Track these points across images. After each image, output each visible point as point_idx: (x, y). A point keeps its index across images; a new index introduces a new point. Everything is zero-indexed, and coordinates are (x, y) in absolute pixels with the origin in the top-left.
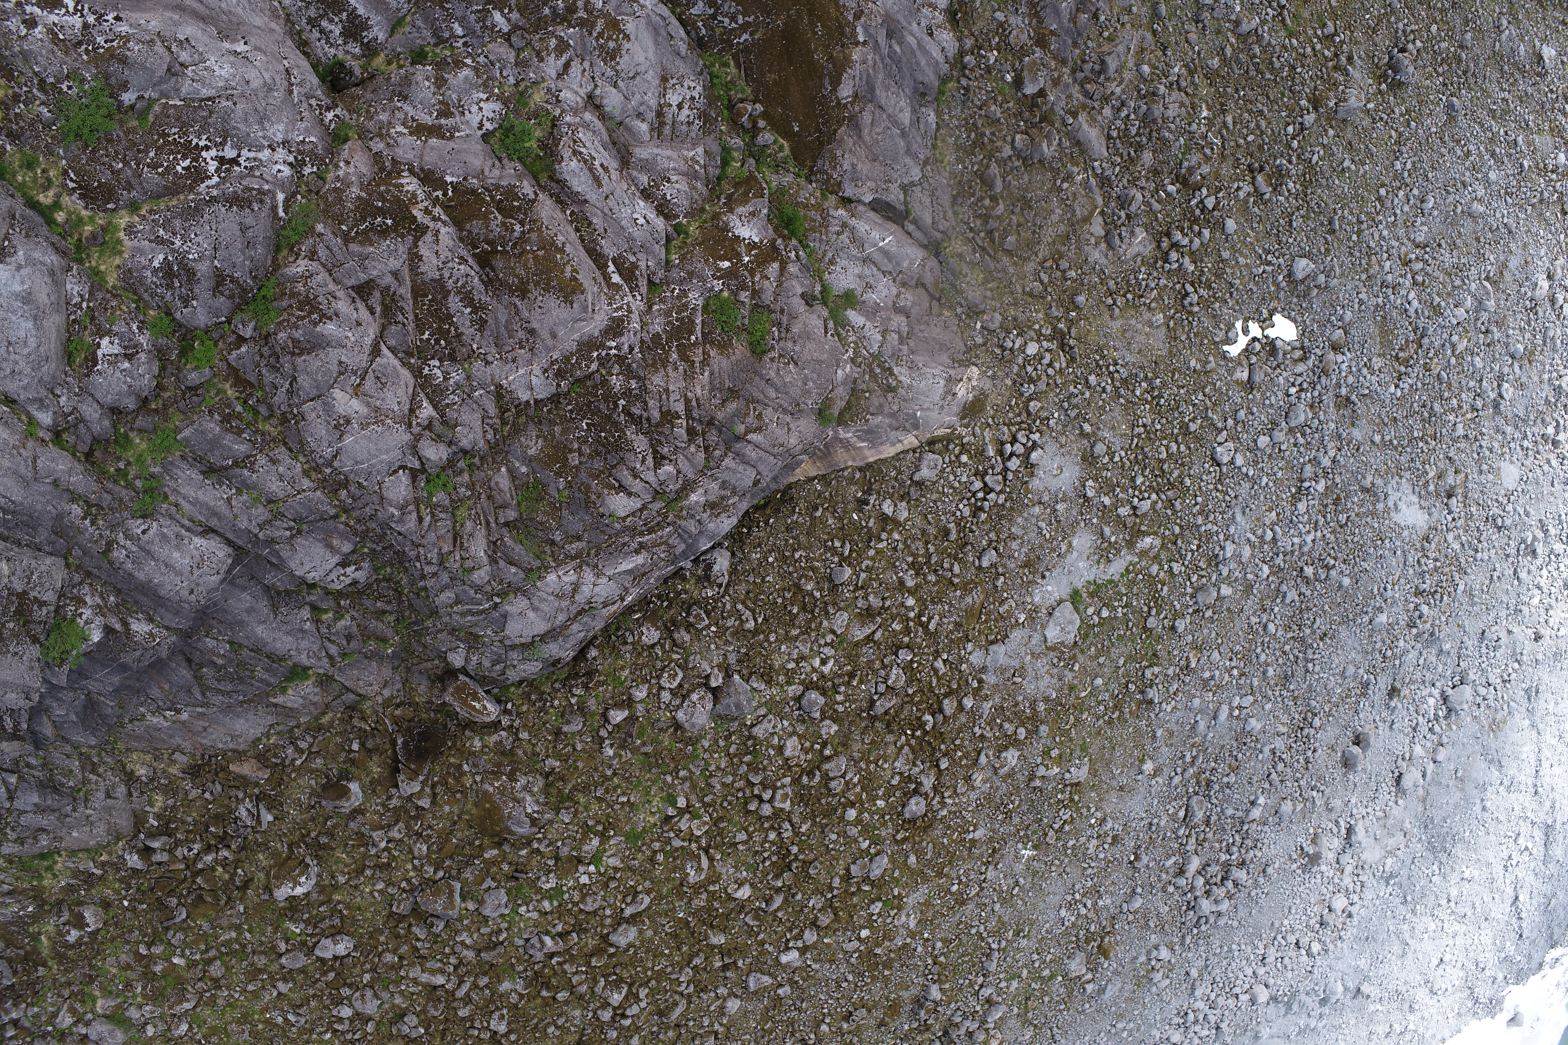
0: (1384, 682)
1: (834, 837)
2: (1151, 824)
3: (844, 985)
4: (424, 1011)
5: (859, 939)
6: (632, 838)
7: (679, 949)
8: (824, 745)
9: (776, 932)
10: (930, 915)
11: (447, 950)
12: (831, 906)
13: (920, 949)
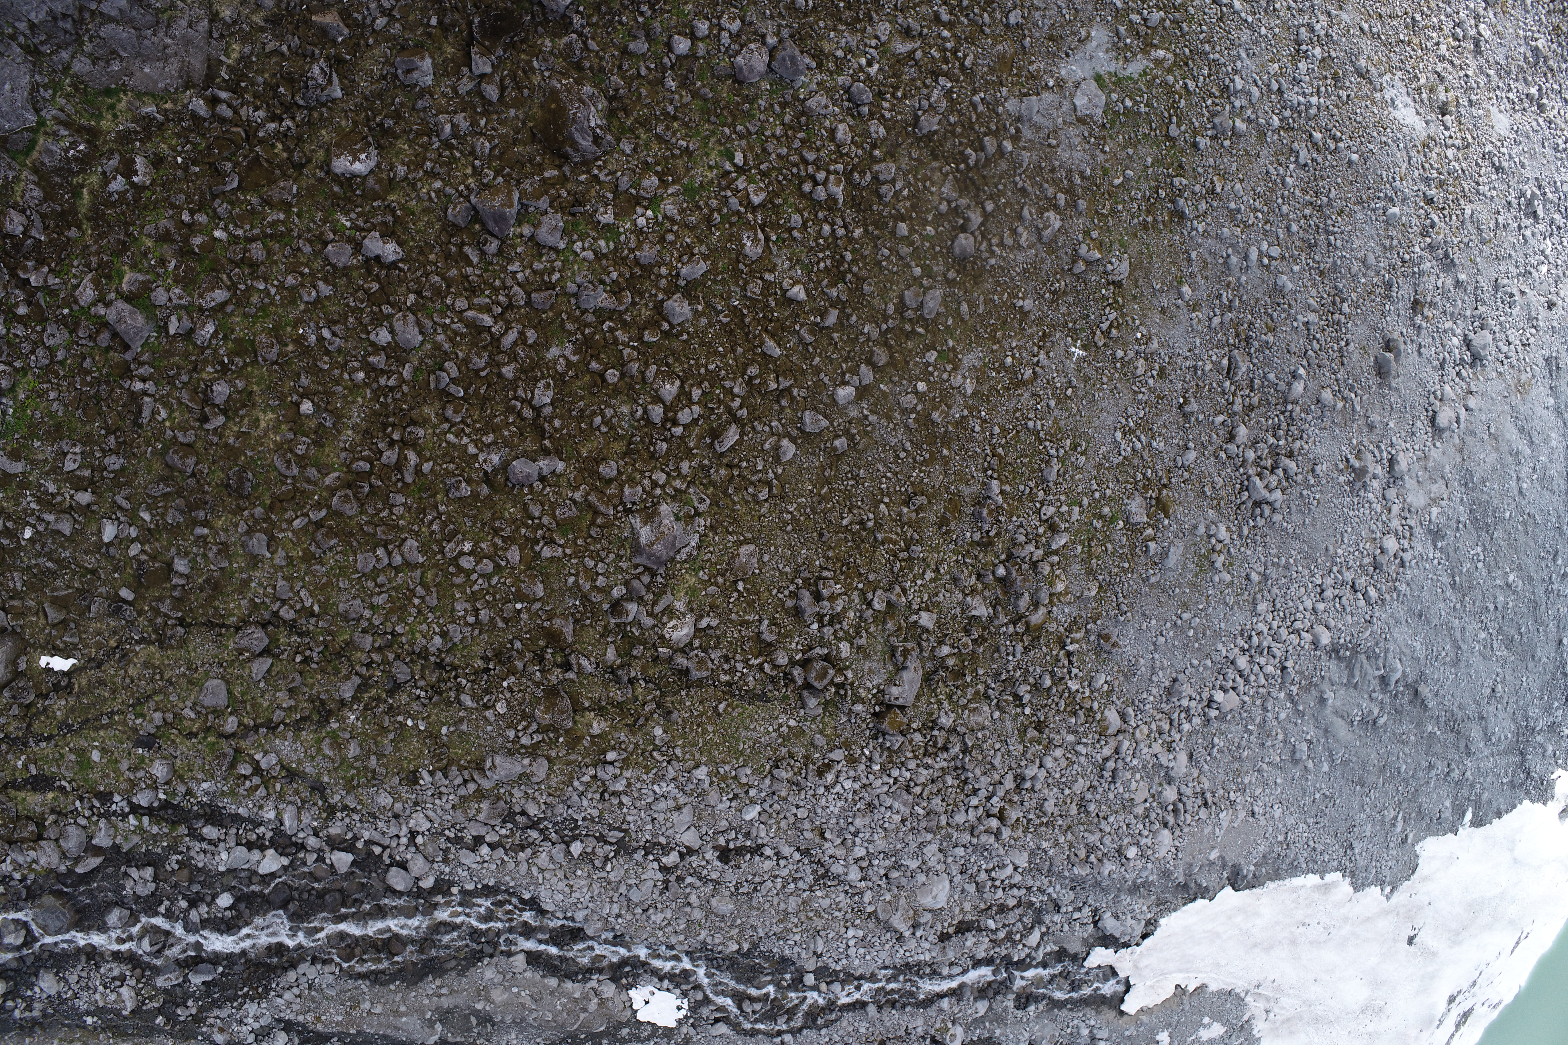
0: (1405, 291)
1: (886, 252)
2: (1195, 368)
3: (903, 455)
4: (466, 361)
5: (916, 393)
6: (689, 191)
7: (734, 351)
8: (874, 146)
9: (831, 361)
10: (985, 389)
11: (497, 283)
12: (886, 344)
13: (977, 428)
